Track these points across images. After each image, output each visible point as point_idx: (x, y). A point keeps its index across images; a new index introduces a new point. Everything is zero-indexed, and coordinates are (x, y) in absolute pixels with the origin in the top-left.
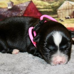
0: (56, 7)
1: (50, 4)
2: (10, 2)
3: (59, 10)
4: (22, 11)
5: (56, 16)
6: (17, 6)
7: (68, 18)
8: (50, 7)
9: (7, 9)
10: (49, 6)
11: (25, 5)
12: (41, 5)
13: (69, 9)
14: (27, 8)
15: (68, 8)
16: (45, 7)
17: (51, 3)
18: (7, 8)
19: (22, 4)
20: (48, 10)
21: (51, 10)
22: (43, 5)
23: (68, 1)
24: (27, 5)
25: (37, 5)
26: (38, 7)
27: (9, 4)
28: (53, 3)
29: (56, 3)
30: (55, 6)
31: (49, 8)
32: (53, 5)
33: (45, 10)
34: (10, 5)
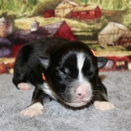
0: (97, 30)
1: (89, 26)
2: (35, 23)
3: (102, 35)
4: (50, 34)
5: (96, 42)
6: (45, 28)
7: (111, 45)
8: (90, 30)
9: (29, 32)
10: (89, 28)
11: (55, 27)
12: (77, 27)
13: (114, 34)
14: (58, 30)
15: (112, 32)
16: (83, 30)
17: (91, 24)
18: (30, 30)
19: (51, 24)
20: (86, 34)
21: (91, 34)
22: (79, 26)
23: (113, 23)
24: (59, 27)
25: (72, 27)
26: (73, 29)
27: (33, 25)
28: (93, 24)
29: (97, 24)
30: (96, 28)
31: (88, 32)
32: (93, 27)
33: (83, 34)
34: (35, 26)
